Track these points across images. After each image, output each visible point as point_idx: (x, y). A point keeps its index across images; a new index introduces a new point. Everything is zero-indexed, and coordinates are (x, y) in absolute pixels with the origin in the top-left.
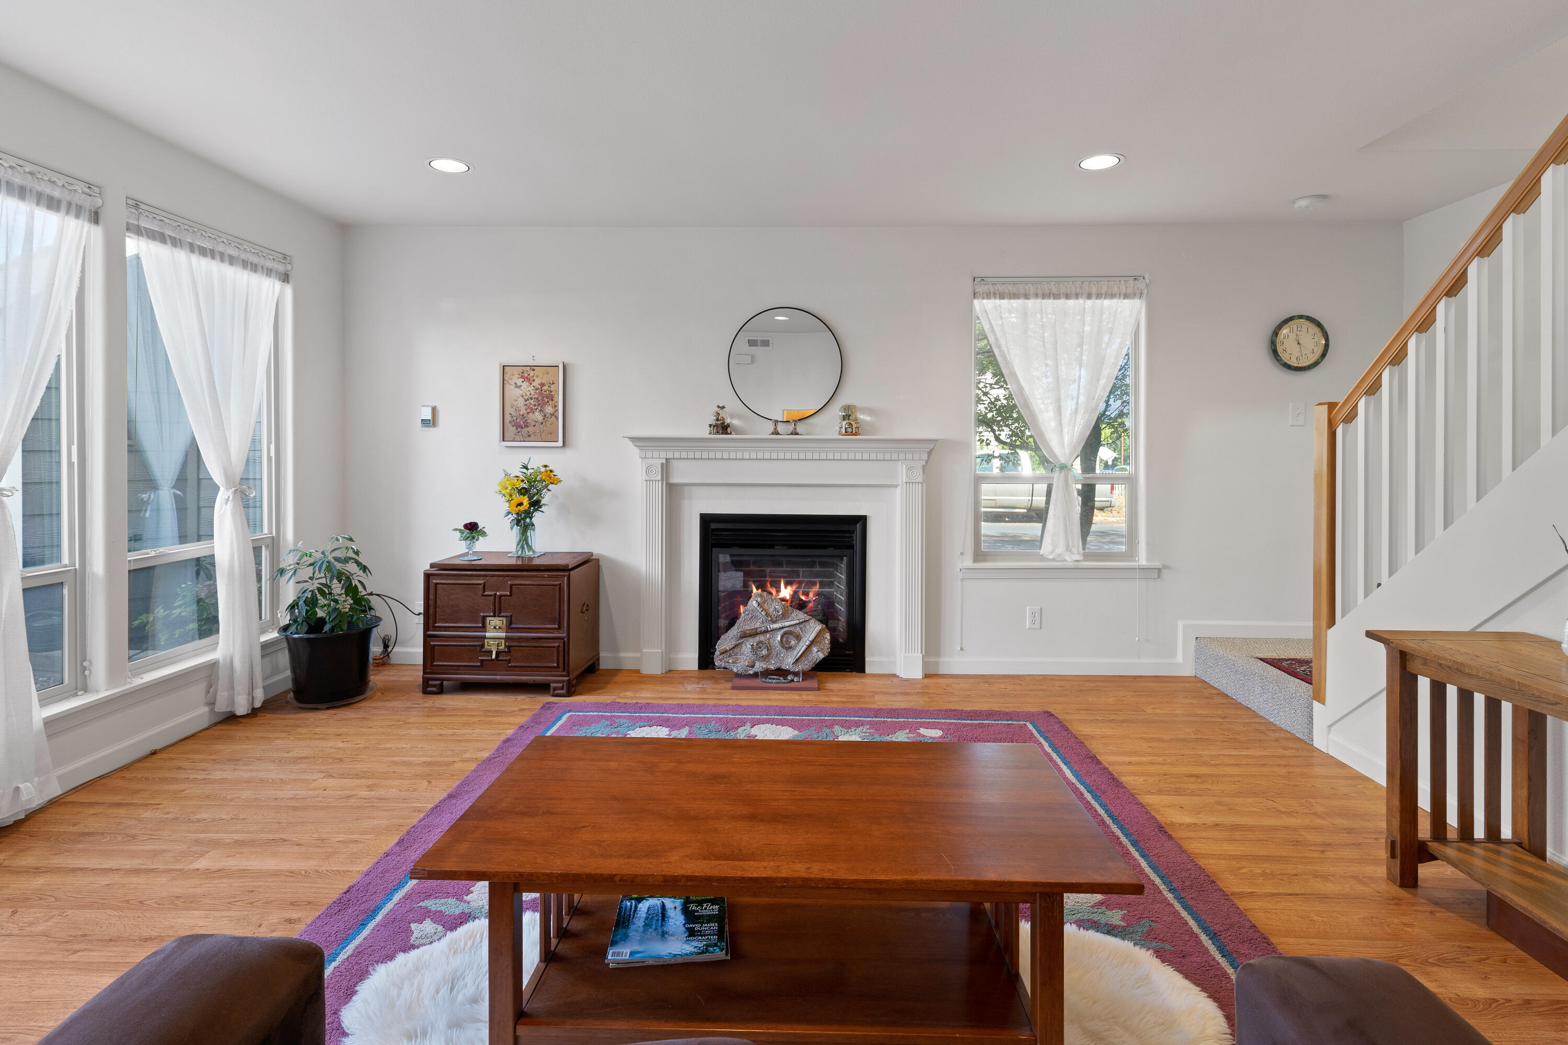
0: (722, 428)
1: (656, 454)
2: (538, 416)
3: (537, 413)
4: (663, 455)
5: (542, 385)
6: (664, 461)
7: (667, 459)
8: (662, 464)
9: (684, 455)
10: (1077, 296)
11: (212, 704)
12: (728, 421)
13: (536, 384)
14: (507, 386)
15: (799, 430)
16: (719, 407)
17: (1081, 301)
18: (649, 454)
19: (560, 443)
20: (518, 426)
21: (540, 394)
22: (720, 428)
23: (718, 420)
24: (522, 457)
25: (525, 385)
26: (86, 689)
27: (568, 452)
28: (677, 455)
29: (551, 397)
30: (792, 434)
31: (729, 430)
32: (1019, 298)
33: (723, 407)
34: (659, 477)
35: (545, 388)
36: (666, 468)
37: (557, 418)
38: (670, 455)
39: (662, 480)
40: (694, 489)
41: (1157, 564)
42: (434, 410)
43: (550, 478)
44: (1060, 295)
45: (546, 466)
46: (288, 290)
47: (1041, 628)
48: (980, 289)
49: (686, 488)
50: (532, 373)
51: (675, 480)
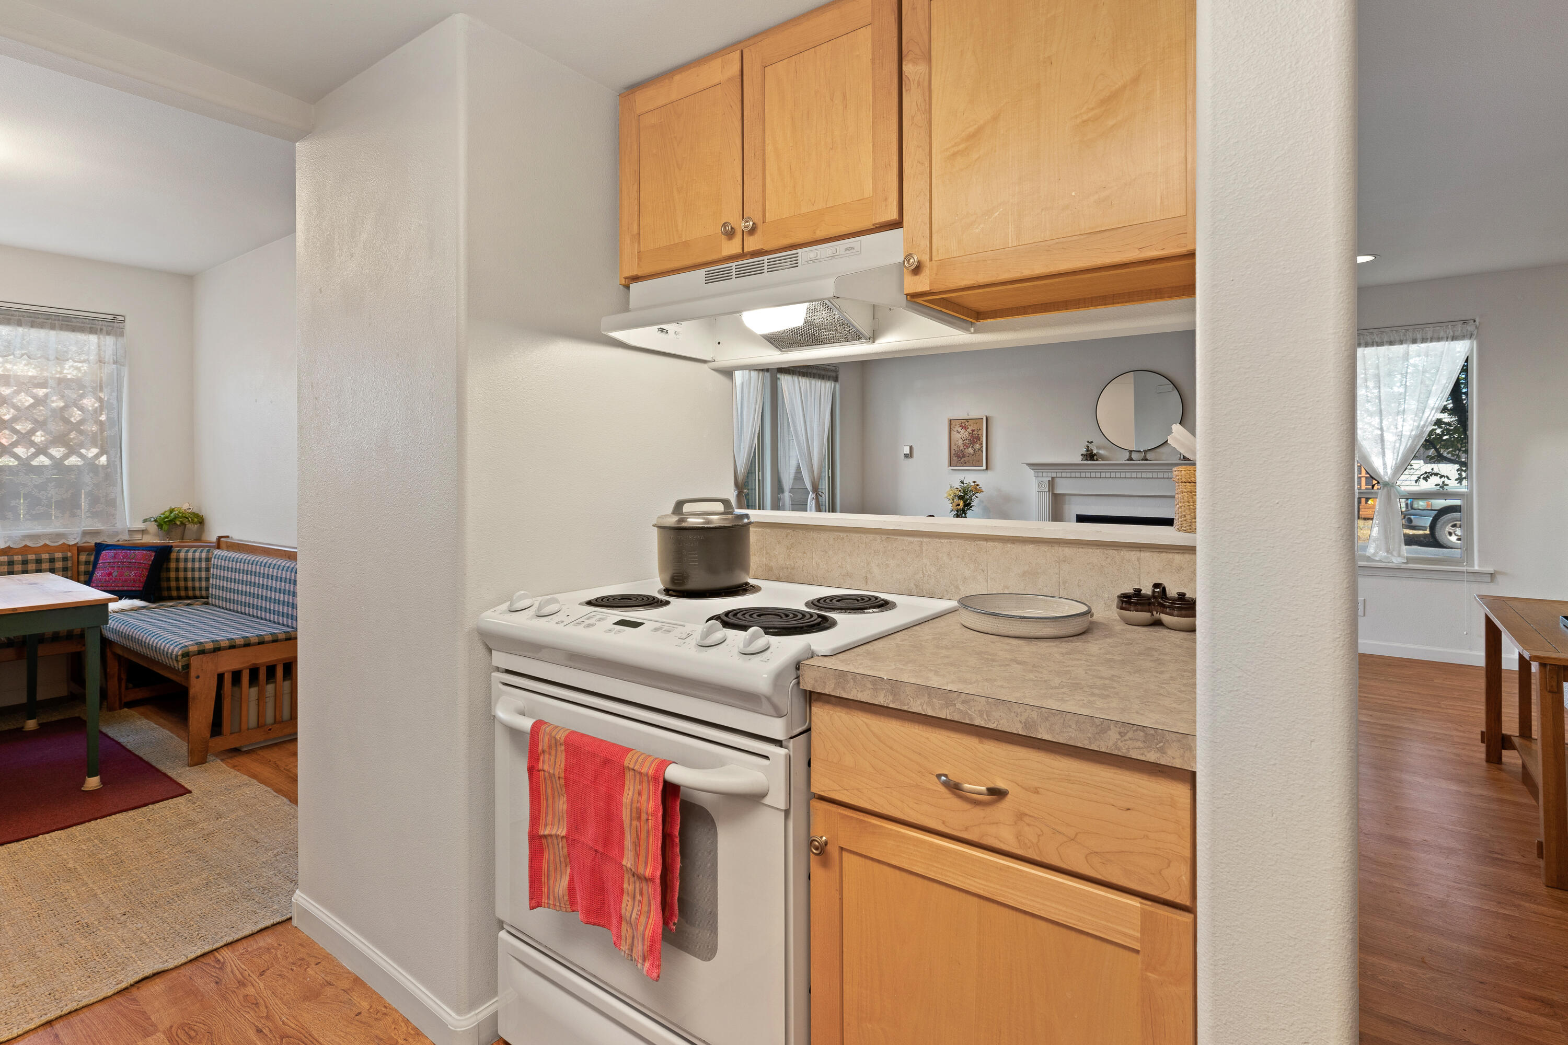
0: (1090, 456)
1: (1045, 474)
2: (970, 450)
3: (970, 449)
4: (1050, 474)
5: (973, 431)
6: (1050, 479)
7: (1052, 478)
8: (1049, 481)
9: (1064, 475)
10: (1401, 342)
12: (1095, 452)
13: (969, 430)
14: (952, 432)
15: (1148, 457)
16: (1088, 442)
17: (1404, 346)
18: (1040, 474)
19: (984, 467)
20: (958, 457)
21: (972, 436)
22: (1088, 456)
23: (1087, 451)
24: (961, 476)
25: (963, 431)
27: (989, 472)
28: (1059, 475)
29: (978, 438)
30: (1142, 460)
31: (1095, 458)
33: (1092, 442)
34: (1047, 490)
35: (975, 432)
36: (1052, 484)
37: (982, 452)
38: (1054, 475)
39: (1049, 491)
40: (1073, 498)
41: (1491, 570)
42: (911, 448)
43: (977, 489)
44: (1383, 342)
45: (974, 482)
46: (838, 386)
47: (1364, 616)
49: (1067, 497)
50: (967, 424)
51: (1058, 491)
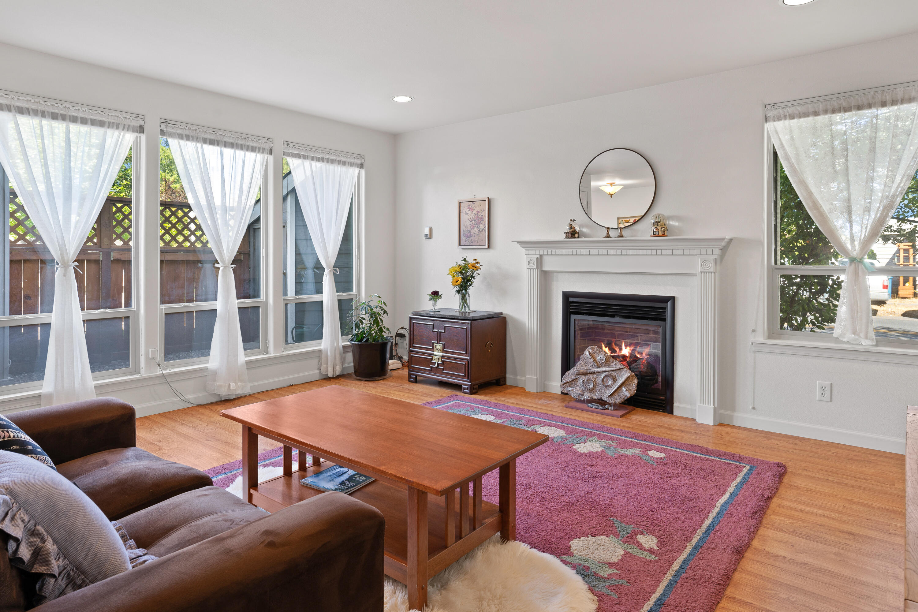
0: (573, 233)
1: (534, 252)
2: (476, 231)
3: (476, 229)
4: (538, 252)
5: (478, 212)
6: (538, 256)
7: (541, 256)
8: (537, 258)
9: (550, 252)
11: (320, 369)
12: (577, 229)
13: (475, 212)
14: (461, 214)
15: (624, 233)
16: (571, 220)
18: (530, 252)
19: (486, 246)
20: (467, 237)
21: (477, 217)
22: (570, 234)
23: (571, 228)
24: (465, 254)
25: (470, 212)
26: (267, 353)
27: (491, 251)
28: (546, 253)
29: (482, 219)
30: (618, 237)
31: (576, 235)
32: (808, 116)
33: (574, 220)
34: (535, 267)
35: (480, 214)
36: (540, 261)
37: (485, 231)
38: (542, 253)
39: (537, 269)
40: (560, 274)
42: (431, 229)
43: (476, 266)
45: (475, 260)
46: (363, 172)
47: (831, 401)
48: (770, 114)
49: (555, 274)
50: (473, 205)
51: (546, 268)
